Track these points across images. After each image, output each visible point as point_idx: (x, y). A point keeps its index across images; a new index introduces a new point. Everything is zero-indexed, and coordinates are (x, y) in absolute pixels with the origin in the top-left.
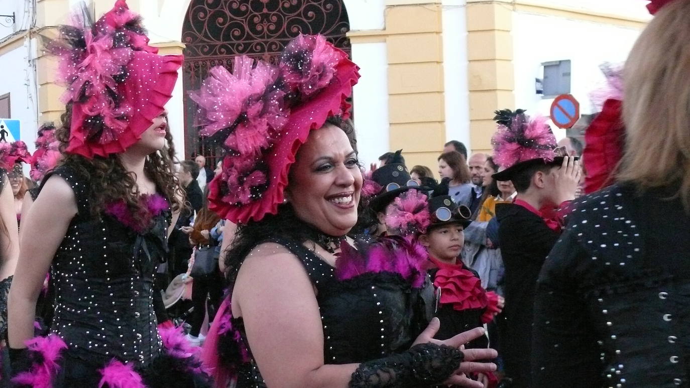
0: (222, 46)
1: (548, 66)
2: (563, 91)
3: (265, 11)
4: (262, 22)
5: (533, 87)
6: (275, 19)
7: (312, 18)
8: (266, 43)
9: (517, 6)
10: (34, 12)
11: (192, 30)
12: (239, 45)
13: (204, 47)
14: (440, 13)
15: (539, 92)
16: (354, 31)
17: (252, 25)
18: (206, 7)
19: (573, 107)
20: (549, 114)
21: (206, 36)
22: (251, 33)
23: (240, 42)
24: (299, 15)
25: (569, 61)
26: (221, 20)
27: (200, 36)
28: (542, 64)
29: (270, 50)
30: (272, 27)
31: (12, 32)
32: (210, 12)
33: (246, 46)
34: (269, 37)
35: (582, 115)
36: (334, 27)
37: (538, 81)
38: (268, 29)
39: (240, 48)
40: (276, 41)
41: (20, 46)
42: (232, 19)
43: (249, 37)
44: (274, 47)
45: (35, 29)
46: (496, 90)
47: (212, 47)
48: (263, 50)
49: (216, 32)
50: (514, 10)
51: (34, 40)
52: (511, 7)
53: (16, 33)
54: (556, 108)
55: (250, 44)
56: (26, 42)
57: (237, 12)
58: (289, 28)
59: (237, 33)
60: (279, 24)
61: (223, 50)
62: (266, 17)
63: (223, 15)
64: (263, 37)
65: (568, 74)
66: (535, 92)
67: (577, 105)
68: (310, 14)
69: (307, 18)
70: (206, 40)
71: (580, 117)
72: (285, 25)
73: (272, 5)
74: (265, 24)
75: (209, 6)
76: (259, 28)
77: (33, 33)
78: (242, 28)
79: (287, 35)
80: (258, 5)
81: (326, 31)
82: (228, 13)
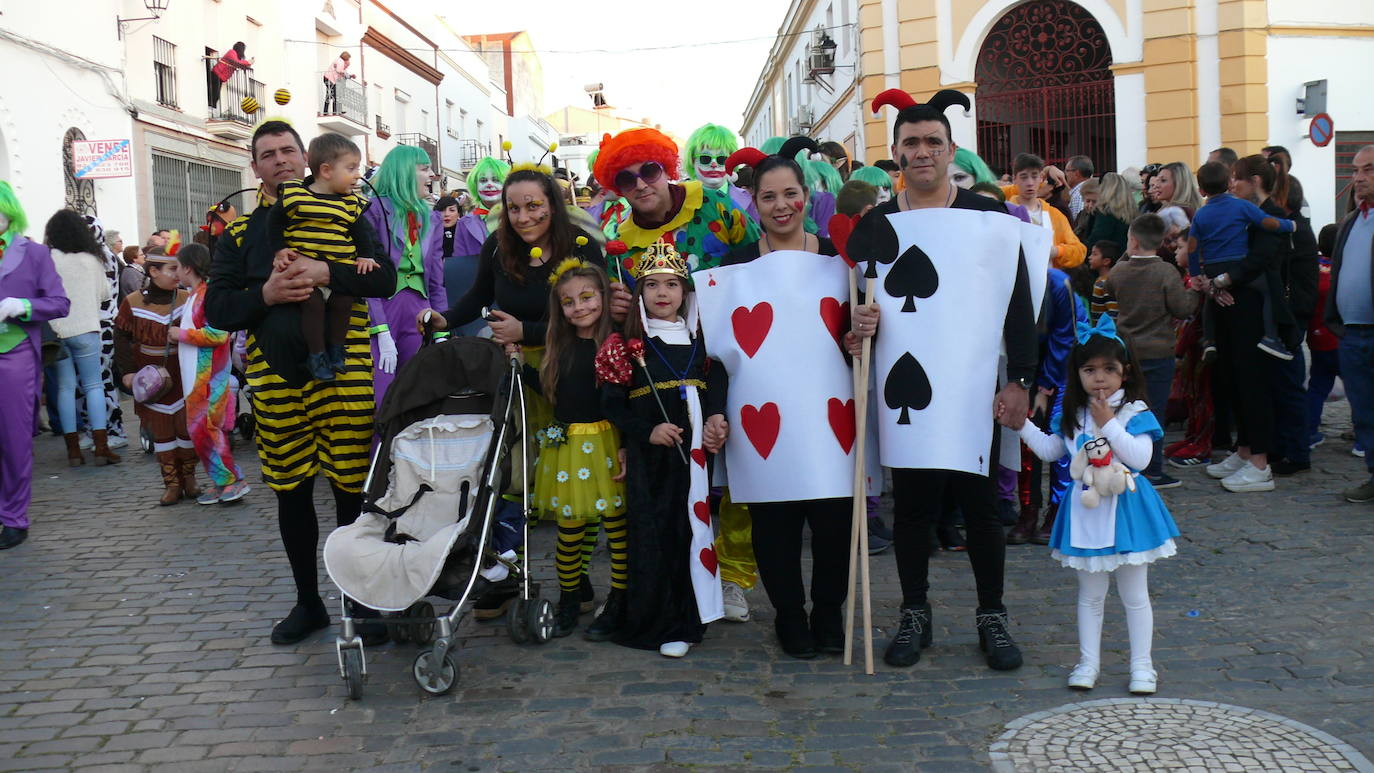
0: (1008, 83)
1: (1310, 86)
2: (1320, 111)
3: (1043, 50)
4: (1041, 60)
5: (1293, 107)
6: (1051, 56)
7: (1083, 54)
8: (1044, 78)
9: (1272, 31)
10: (861, 63)
11: (983, 71)
12: (1022, 81)
13: (992, 85)
14: (1194, 42)
15: (1299, 112)
16: (1116, 65)
17: (1033, 65)
18: (994, 50)
19: (1328, 127)
20: (1308, 133)
21: (994, 75)
22: (1031, 70)
23: (1023, 78)
24: (1072, 52)
25: (1325, 81)
26: (1006, 60)
27: (989, 75)
28: (1305, 84)
29: (1048, 85)
30: (1050, 64)
32: (999, 52)
33: (1029, 81)
34: (1047, 73)
35: (1337, 132)
36: (1102, 61)
37: (1299, 101)
38: (1046, 66)
39: (1023, 84)
40: (1053, 76)
42: (1016, 59)
43: (1030, 74)
44: (1051, 81)
45: (860, 79)
46: (1245, 113)
47: (1000, 85)
48: (1041, 86)
49: (1002, 70)
50: (1270, 35)
52: (1265, 32)
54: (1314, 126)
55: (1031, 79)
56: (856, 90)
57: (1020, 53)
58: (1063, 63)
59: (1020, 71)
60: (1055, 61)
61: (1008, 87)
62: (1044, 55)
63: (1009, 56)
64: (1042, 74)
65: (1324, 94)
66: (1296, 112)
67: (1331, 123)
68: (1082, 49)
69: (1080, 54)
70: (995, 79)
71: (1334, 134)
72: (1061, 60)
73: (1049, 44)
74: (1044, 61)
75: (996, 48)
76: (1038, 66)
77: (859, 81)
78: (1024, 66)
79: (1062, 70)
80: (1037, 45)
81: (1095, 65)
82: (1012, 54)
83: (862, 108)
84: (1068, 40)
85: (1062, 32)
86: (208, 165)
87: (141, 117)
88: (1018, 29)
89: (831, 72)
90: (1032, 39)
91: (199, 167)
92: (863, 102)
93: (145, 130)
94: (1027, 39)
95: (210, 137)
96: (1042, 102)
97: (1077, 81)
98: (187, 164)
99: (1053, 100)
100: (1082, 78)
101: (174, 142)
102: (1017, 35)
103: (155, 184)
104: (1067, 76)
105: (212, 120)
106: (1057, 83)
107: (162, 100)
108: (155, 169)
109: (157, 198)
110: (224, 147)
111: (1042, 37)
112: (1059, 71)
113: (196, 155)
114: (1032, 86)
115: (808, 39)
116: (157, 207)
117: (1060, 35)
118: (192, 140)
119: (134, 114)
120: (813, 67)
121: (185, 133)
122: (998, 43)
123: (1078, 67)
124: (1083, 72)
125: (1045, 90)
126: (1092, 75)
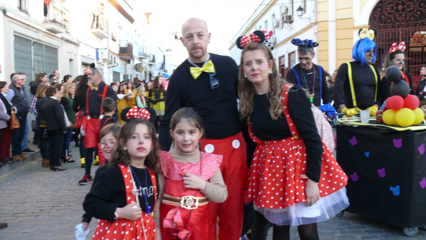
0: (384, 26)
3: (400, 12)
4: (399, 16)
6: (404, 15)
7: (418, 14)
8: (400, 24)
10: (316, 16)
11: (372, 21)
12: (390, 26)
13: (376, 27)
17: (395, 18)
18: (378, 12)
21: (377, 23)
22: (394, 21)
23: (390, 24)
24: (414, 13)
26: (383, 16)
27: (375, 23)
29: (402, 27)
30: (403, 18)
31: (309, 24)
32: (380, 13)
33: (393, 25)
34: (402, 22)
38: (401, 19)
39: (390, 27)
40: (404, 23)
41: (311, 29)
42: (387, 16)
43: (394, 23)
45: (316, 23)
47: (380, 26)
48: (399, 27)
49: (381, 21)
51: (316, 26)
53: (311, 24)
55: (394, 25)
56: (314, 27)
57: (390, 13)
58: (409, 18)
59: (389, 21)
60: (406, 17)
61: (384, 28)
62: (401, 15)
63: (384, 15)
64: (399, 22)
68: (418, 13)
70: (378, 24)
72: (408, 18)
73: (403, 10)
74: (400, 17)
75: (379, 11)
76: (398, 19)
77: (316, 24)
78: (391, 20)
79: (409, 21)
80: (397, 10)
81: (424, 19)
82: (386, 13)
83: (316, 35)
84: (412, 9)
85: (410, 5)
86: (43, 43)
87: (7, 14)
88: (389, 4)
89: (291, 22)
90: (395, 8)
91: (38, 44)
92: (317, 32)
93: (10, 22)
94: (393, 8)
95: (45, 30)
96: (399, 34)
97: (415, 26)
98: (32, 42)
99: (404, 34)
100: (418, 24)
101: (26, 30)
102: (388, 6)
103: (15, 49)
104: (411, 24)
105: (45, 22)
106: (406, 27)
107: (20, 8)
108: (15, 42)
109: (16, 57)
110: (50, 36)
111: (400, 7)
112: (407, 21)
113: (37, 38)
114: (395, 28)
115: (277, 10)
116: (15, 62)
117: (408, 6)
118: (35, 30)
119: (4, 12)
120: (285, 20)
121: (32, 27)
122: (379, 9)
123: (416, 20)
124: (419, 22)
125: (400, 29)
126: (423, 23)
